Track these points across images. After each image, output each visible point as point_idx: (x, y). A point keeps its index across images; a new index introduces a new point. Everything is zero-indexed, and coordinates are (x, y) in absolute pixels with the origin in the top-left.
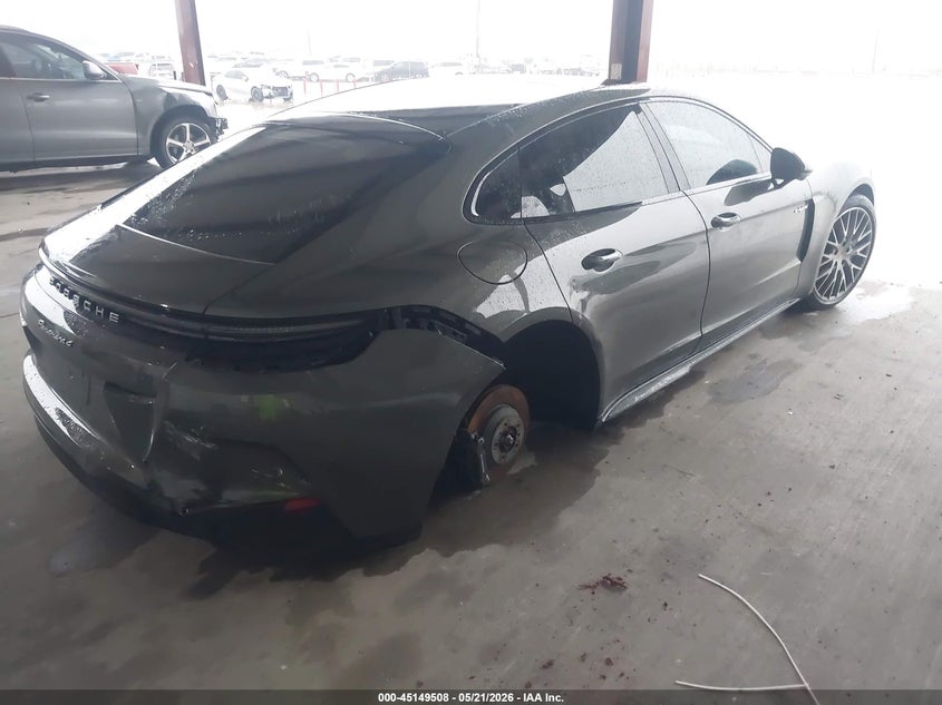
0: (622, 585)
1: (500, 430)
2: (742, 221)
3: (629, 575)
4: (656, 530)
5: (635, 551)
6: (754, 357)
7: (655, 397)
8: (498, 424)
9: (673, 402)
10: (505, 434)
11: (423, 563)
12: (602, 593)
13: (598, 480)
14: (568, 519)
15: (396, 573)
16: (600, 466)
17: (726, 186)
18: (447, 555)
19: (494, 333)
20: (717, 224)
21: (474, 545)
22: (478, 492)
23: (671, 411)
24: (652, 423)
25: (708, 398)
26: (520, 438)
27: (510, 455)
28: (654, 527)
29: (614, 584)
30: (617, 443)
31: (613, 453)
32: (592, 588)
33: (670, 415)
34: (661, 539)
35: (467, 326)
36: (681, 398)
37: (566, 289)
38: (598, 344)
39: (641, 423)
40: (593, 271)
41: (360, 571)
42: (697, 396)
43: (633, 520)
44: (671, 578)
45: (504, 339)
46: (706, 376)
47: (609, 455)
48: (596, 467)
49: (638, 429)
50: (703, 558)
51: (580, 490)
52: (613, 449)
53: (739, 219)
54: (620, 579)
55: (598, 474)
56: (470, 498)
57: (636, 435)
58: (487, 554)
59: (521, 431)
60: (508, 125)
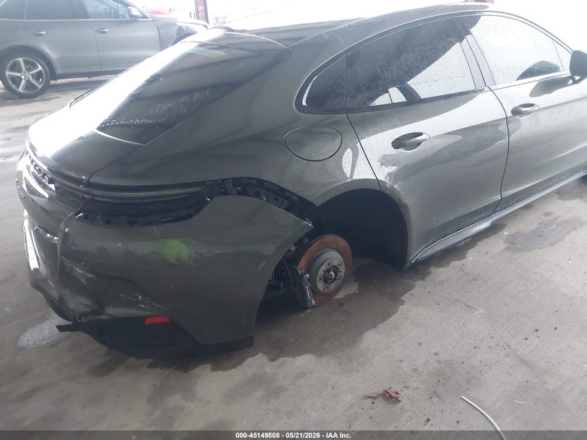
0: (397, 399)
1: (324, 268)
2: (539, 110)
3: (405, 391)
4: (436, 354)
5: (416, 370)
6: (548, 214)
7: (463, 243)
8: (323, 263)
9: (476, 248)
10: (328, 271)
11: (255, 364)
12: (380, 403)
13: (401, 309)
14: (371, 339)
15: (233, 370)
16: (405, 298)
17: (533, 82)
18: (272, 360)
19: (309, 199)
20: (516, 112)
21: (295, 353)
22: (309, 311)
23: (472, 255)
24: (455, 264)
25: (503, 246)
26: (342, 274)
27: (333, 286)
28: (435, 351)
29: (391, 397)
30: (423, 279)
31: (419, 287)
32: (373, 398)
33: (471, 259)
34: (439, 361)
35: (286, 193)
36: (482, 246)
37: (376, 165)
38: (405, 206)
39: (447, 264)
40: (401, 150)
41: (209, 366)
42: (495, 245)
43: (420, 344)
44: (438, 396)
45: (318, 203)
46: (506, 228)
47: (415, 288)
48: (403, 298)
49: (442, 269)
50: (468, 382)
51: (386, 315)
52: (419, 283)
53: (537, 108)
54: (397, 393)
55: (403, 303)
56: (302, 315)
57: (440, 273)
58: (303, 362)
59: (343, 269)
60: (339, 37)
